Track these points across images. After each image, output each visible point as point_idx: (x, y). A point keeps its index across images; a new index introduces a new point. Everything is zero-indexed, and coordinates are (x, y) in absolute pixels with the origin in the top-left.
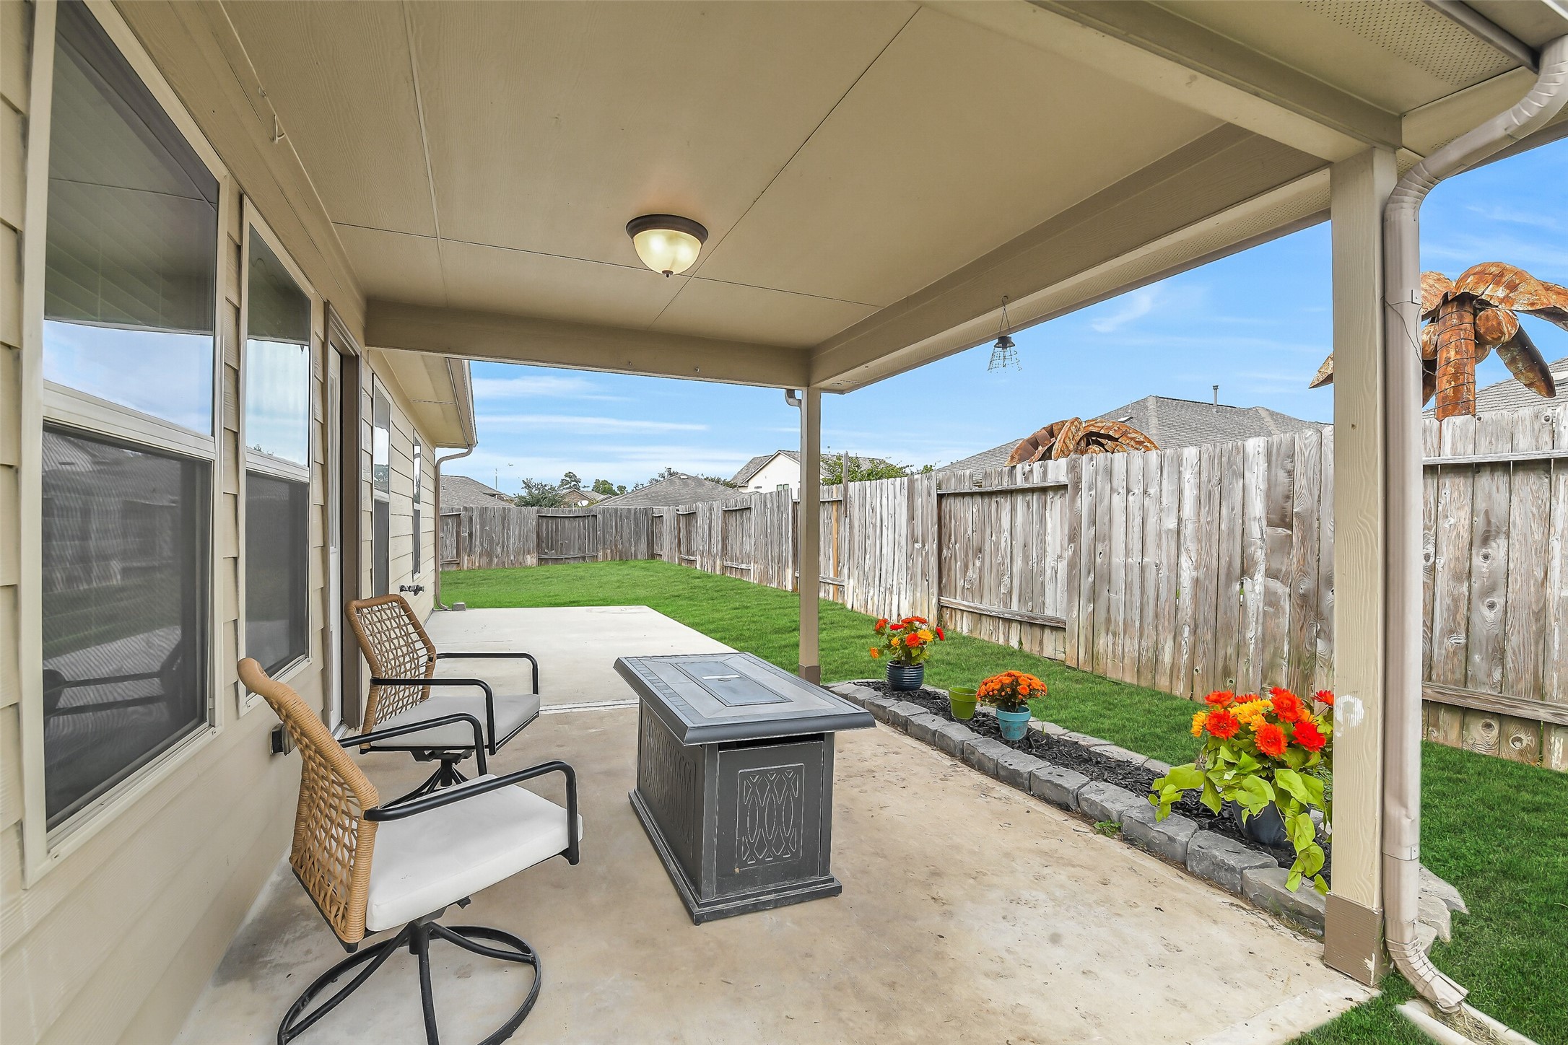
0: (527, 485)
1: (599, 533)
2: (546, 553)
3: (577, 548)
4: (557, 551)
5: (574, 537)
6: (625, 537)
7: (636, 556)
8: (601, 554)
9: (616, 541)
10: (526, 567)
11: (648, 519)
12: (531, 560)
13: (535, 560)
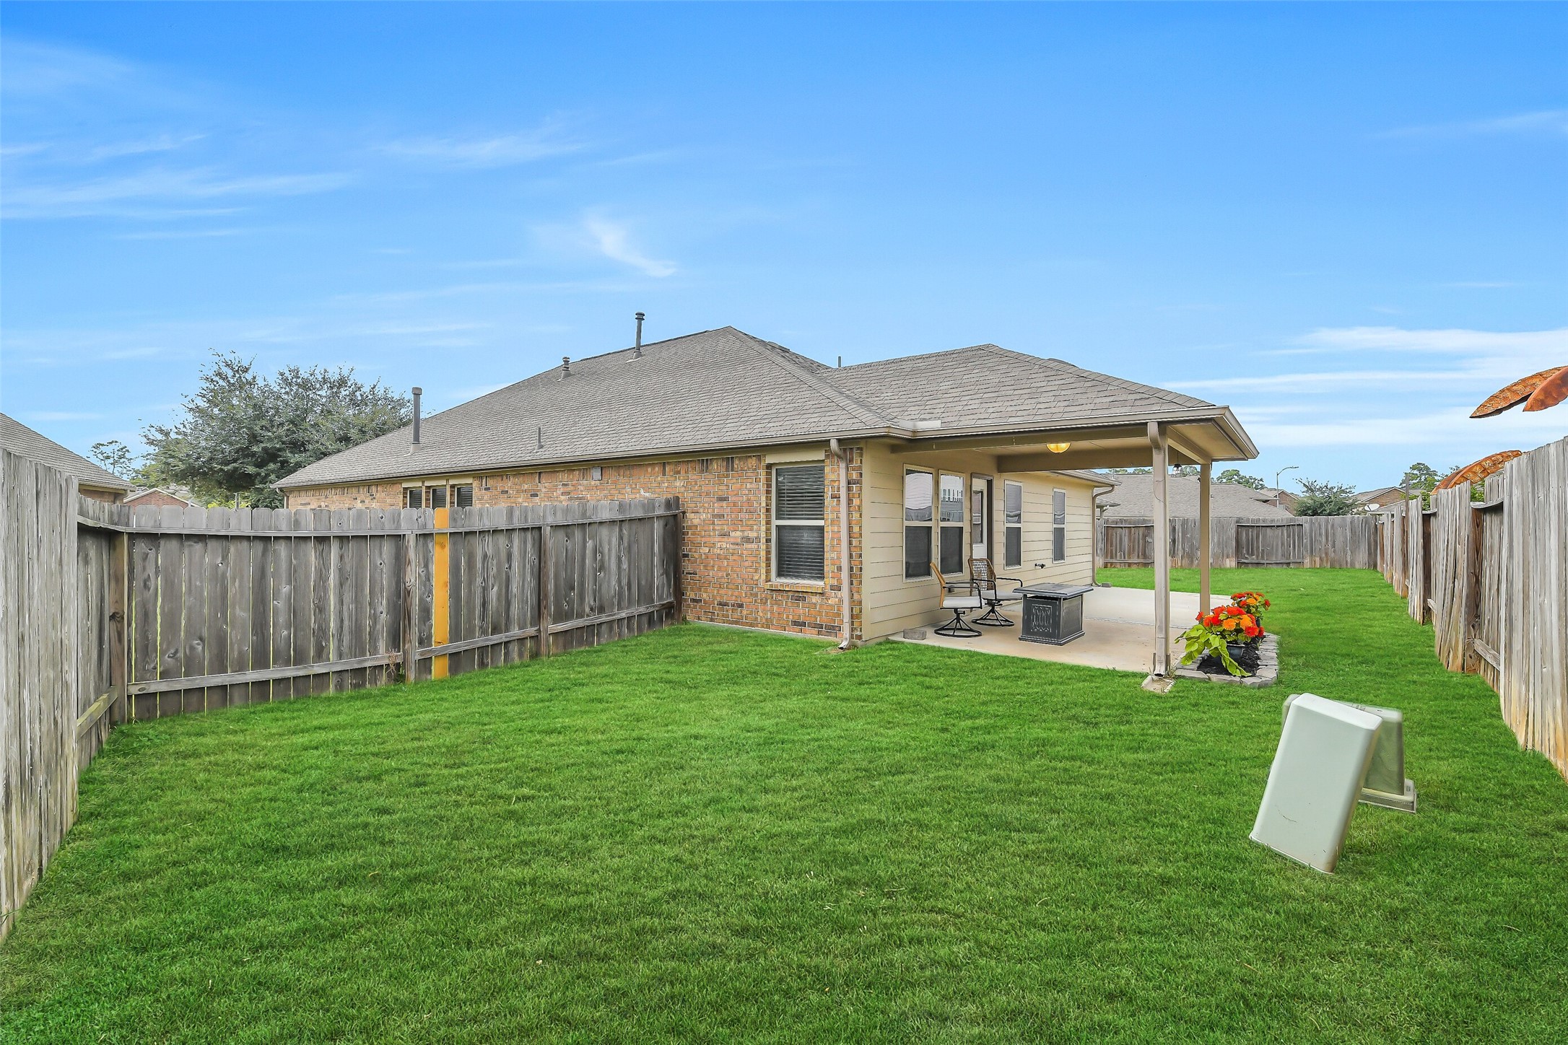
0: (1310, 489)
1: (1305, 541)
2: (1246, 558)
3: (1280, 555)
4: (1257, 557)
5: (1277, 545)
6: (1339, 544)
7: (1353, 565)
8: (1307, 561)
9: (1326, 550)
10: (1226, 569)
11: (1369, 528)
12: (1230, 563)
13: (1234, 564)
